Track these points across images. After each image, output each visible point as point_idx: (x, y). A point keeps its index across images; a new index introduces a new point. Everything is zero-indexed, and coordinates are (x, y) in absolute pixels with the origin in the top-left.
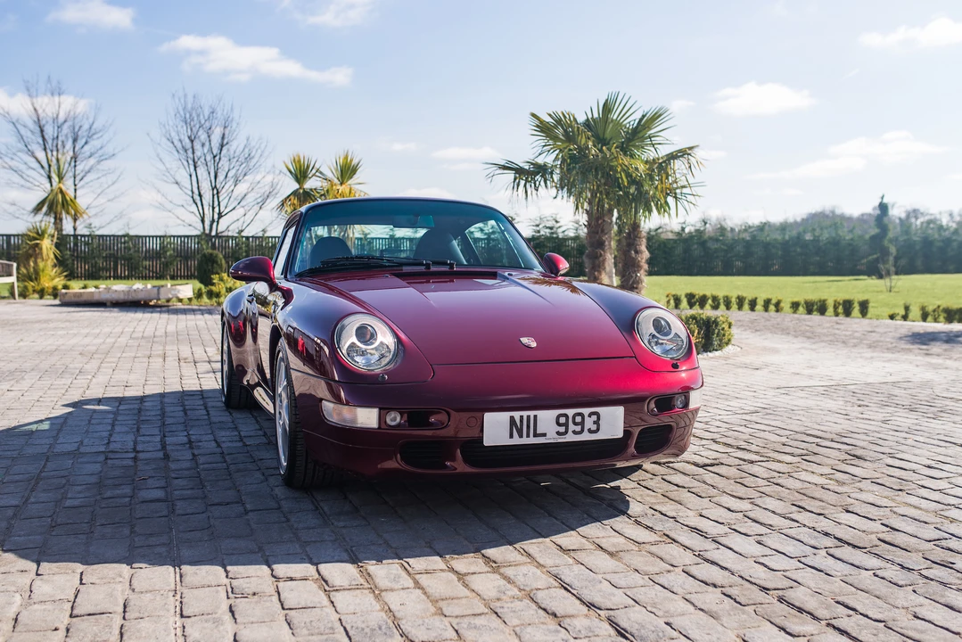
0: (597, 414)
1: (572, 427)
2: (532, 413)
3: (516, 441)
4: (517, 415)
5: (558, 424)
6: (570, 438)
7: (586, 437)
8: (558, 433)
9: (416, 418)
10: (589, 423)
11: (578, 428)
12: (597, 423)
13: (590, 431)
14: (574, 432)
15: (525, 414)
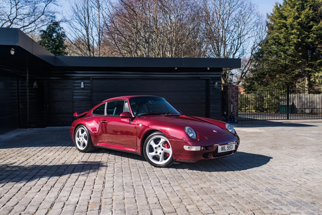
0: (232, 145)
1: (229, 148)
2: (224, 146)
3: (223, 151)
4: (222, 146)
5: (228, 148)
6: (229, 150)
7: (231, 150)
8: (228, 150)
9: (206, 148)
10: (231, 148)
11: (230, 148)
12: (232, 147)
13: (232, 149)
14: (230, 149)
15: (223, 146)
